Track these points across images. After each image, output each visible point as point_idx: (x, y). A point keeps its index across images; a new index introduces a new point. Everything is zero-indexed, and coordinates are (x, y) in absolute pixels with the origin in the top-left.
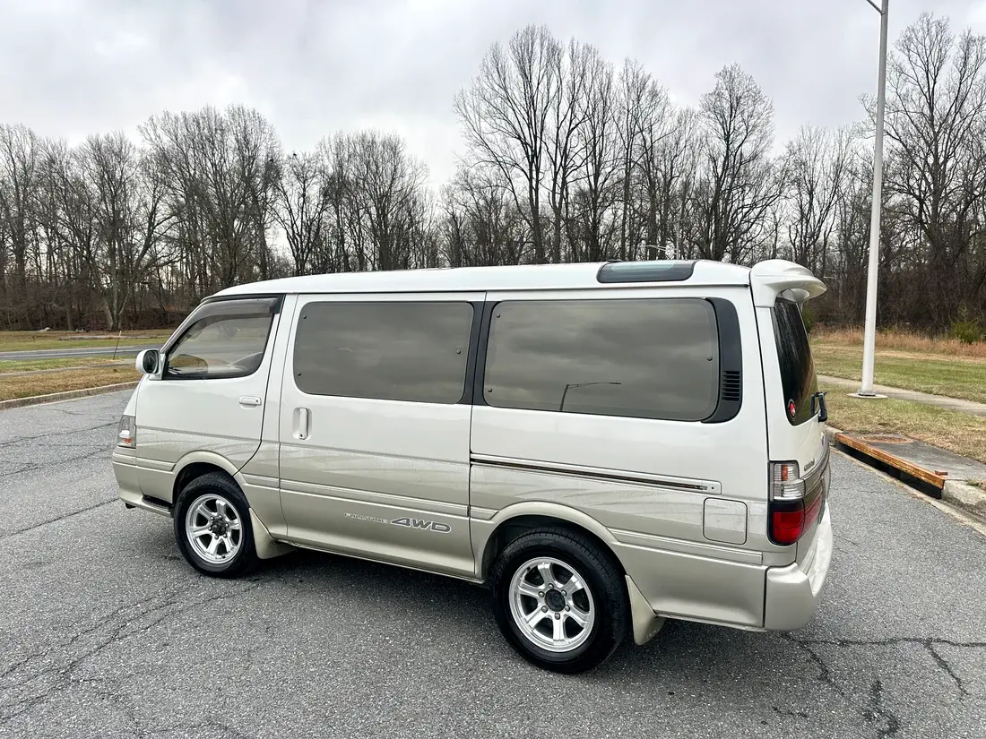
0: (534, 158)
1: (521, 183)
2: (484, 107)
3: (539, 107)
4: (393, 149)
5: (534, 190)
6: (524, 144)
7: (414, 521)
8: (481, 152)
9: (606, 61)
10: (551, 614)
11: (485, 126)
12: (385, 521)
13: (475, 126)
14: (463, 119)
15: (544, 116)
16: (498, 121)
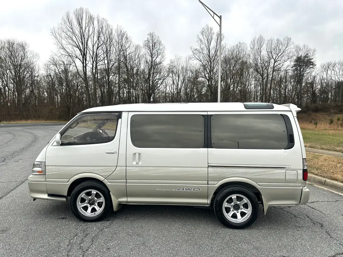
0: (84, 55)
1: (79, 64)
2: (63, 35)
3: (86, 37)
4: (23, 47)
5: (85, 67)
6: (80, 50)
7: (186, 189)
8: (62, 51)
9: (110, 25)
10: (235, 212)
11: (64, 42)
12: (174, 190)
13: (60, 41)
14: (54, 38)
15: (88, 40)
16: (69, 40)
